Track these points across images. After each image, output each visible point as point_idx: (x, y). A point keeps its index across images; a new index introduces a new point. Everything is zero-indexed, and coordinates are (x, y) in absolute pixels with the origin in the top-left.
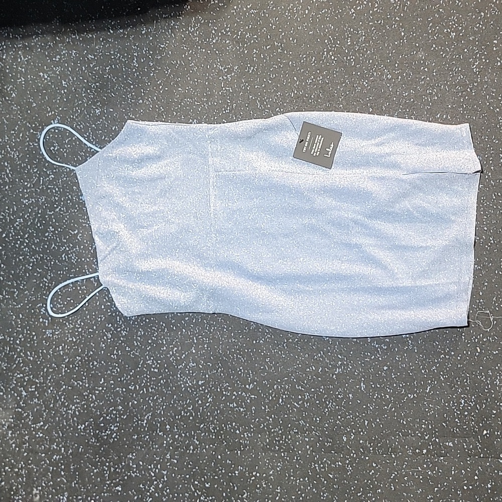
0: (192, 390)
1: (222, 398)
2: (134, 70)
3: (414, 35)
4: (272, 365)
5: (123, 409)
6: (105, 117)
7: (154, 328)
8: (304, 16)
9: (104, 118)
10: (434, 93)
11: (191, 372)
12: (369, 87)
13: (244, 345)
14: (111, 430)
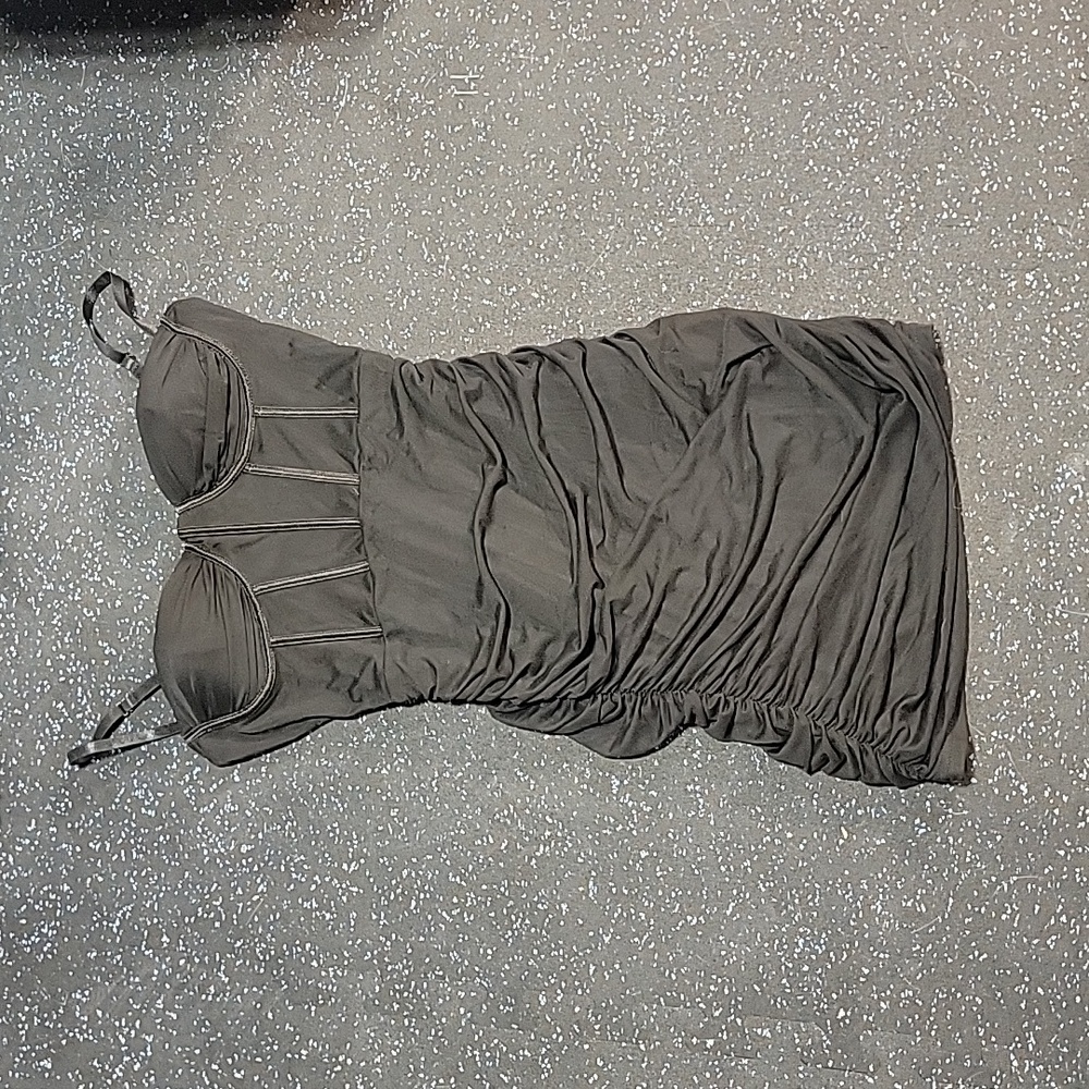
0: (225, 865)
1: (288, 887)
2: (163, 149)
3: (772, 134)
4: (401, 824)
5: (71, 892)
6: (90, 244)
7: (156, 720)
8: (541, 68)
9: (89, 248)
10: (802, 266)
11: (227, 823)
12: (665, 238)
13: (347, 776)
14: (41, 934)
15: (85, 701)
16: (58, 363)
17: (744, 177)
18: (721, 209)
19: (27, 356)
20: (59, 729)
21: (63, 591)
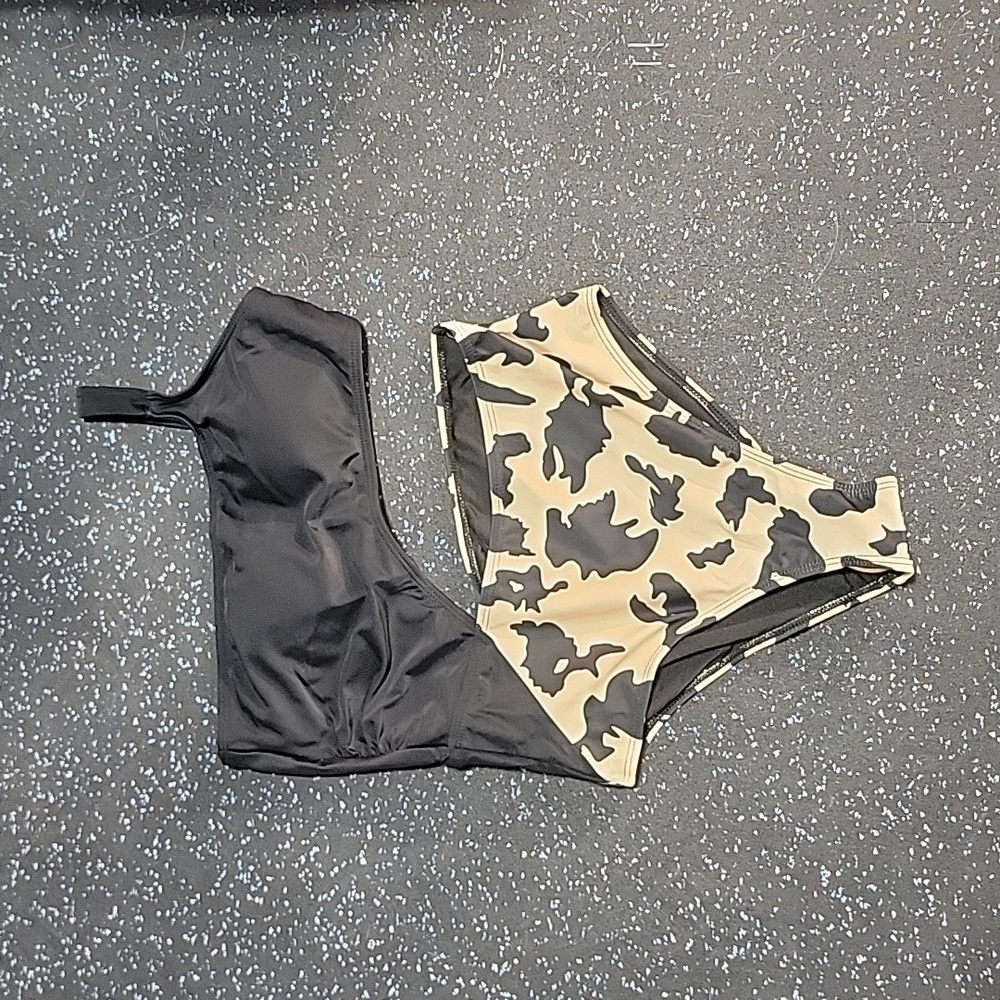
15: (179, 767)
16: (149, 372)
17: (985, 165)
18: (956, 203)
19: (113, 363)
20: (147, 799)
21: (154, 637)
